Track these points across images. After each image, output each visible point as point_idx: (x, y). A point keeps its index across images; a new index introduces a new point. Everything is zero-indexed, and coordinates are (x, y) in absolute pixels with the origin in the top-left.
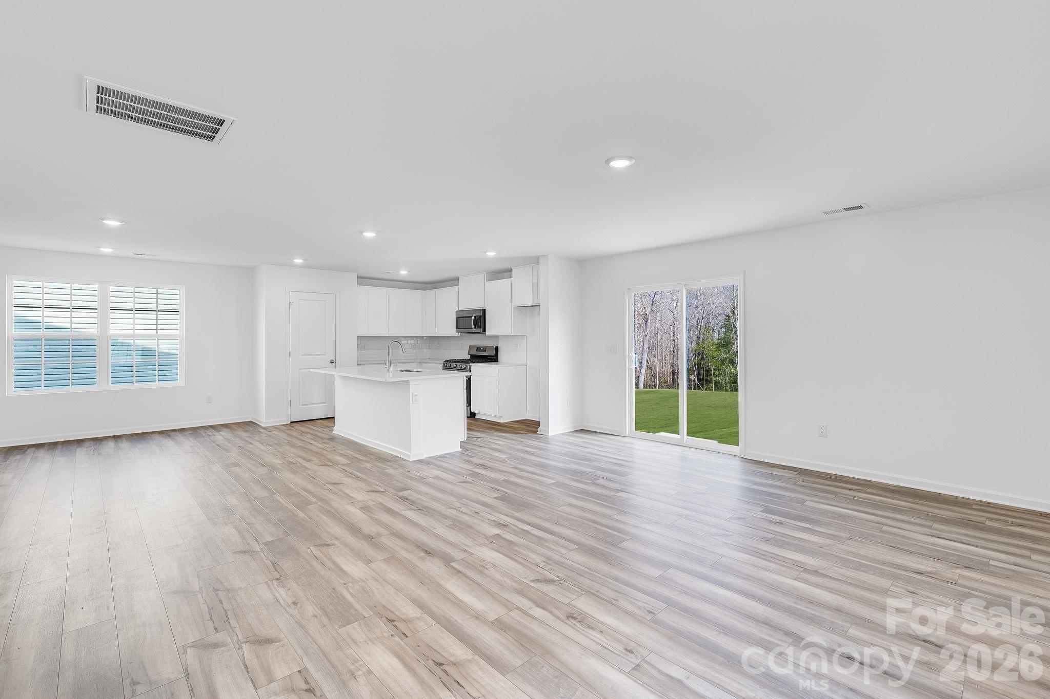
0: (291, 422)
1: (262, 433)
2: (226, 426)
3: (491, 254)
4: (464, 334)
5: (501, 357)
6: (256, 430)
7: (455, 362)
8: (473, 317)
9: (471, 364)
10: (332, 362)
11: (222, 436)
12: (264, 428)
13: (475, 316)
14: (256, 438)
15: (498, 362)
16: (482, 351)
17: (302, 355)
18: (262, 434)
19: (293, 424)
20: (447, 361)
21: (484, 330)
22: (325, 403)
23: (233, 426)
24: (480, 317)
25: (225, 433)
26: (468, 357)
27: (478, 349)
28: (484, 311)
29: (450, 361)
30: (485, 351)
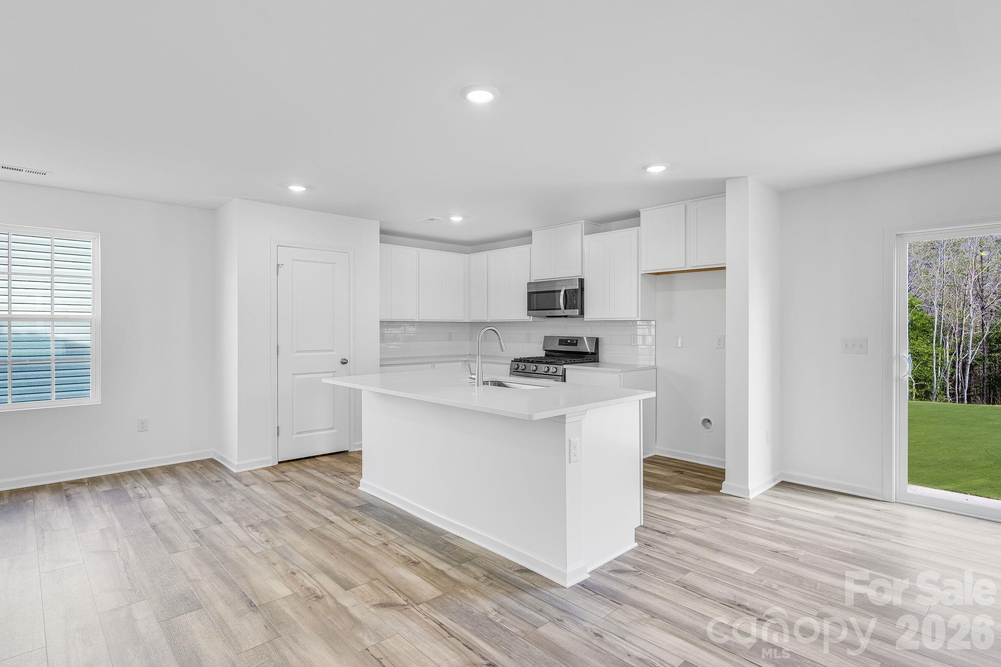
0: (279, 463)
1: (235, 490)
2: (171, 470)
3: (656, 170)
4: (537, 319)
5: (605, 354)
6: (223, 482)
7: (532, 362)
8: (562, 293)
9: (565, 366)
10: (344, 362)
11: (163, 496)
12: (237, 477)
13: (565, 290)
14: (225, 505)
15: (598, 362)
16: (570, 344)
17: (298, 352)
18: (234, 493)
19: (285, 467)
20: (516, 360)
21: (582, 313)
22: (332, 429)
23: (184, 471)
24: (576, 290)
25: (168, 489)
26: (542, 354)
27: (563, 341)
28: (582, 281)
29: (520, 360)
30: (576, 345)
